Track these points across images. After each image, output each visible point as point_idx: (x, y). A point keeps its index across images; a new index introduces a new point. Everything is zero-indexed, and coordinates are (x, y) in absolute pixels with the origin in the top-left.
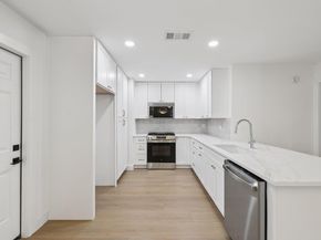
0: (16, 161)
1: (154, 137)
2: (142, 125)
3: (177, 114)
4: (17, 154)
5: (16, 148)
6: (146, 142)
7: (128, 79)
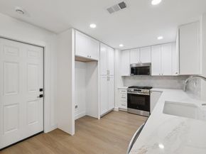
0: (41, 96)
1: (132, 90)
2: (128, 80)
3: (154, 72)
4: (42, 93)
5: (41, 90)
6: (126, 92)
7: (114, 49)
